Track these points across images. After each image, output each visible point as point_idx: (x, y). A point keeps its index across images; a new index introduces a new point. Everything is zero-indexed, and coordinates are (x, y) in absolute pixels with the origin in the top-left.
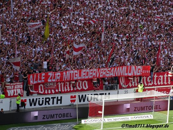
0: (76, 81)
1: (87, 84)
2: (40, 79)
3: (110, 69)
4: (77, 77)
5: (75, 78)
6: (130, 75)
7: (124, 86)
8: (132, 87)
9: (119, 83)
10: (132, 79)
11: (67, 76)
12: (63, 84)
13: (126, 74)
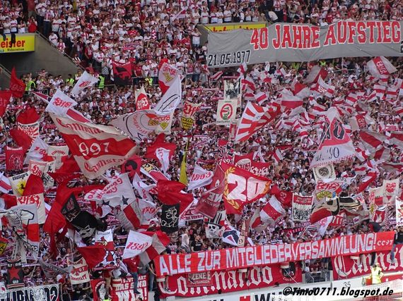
0: (249, 268)
1: (270, 273)
2: (183, 266)
3: (316, 244)
4: (253, 261)
5: (250, 263)
6: (354, 251)
7: (342, 274)
8: (358, 274)
9: (331, 267)
10: (357, 258)
11: (232, 258)
12: (223, 275)
13: (347, 252)
